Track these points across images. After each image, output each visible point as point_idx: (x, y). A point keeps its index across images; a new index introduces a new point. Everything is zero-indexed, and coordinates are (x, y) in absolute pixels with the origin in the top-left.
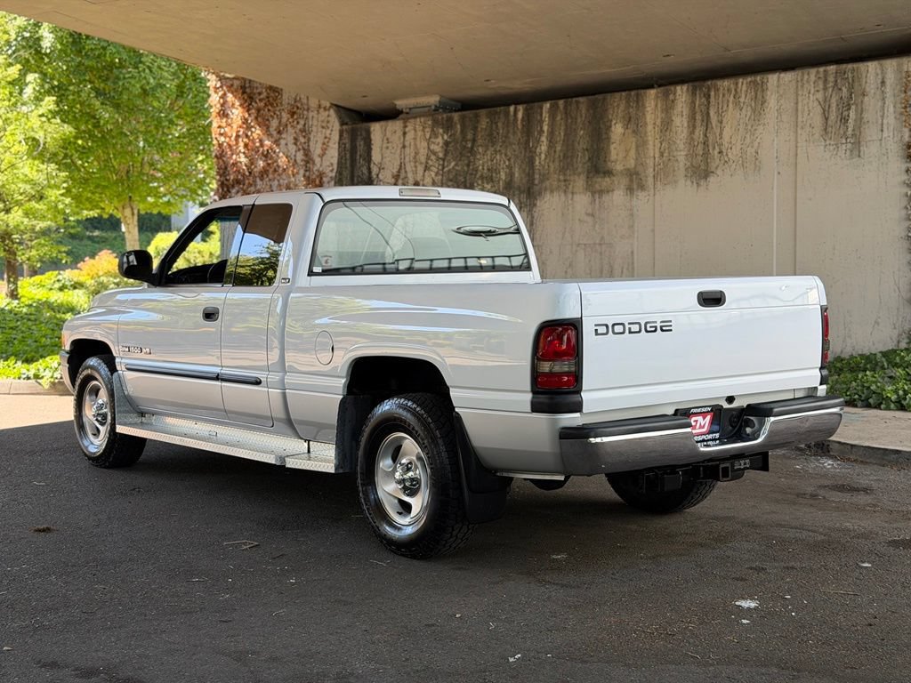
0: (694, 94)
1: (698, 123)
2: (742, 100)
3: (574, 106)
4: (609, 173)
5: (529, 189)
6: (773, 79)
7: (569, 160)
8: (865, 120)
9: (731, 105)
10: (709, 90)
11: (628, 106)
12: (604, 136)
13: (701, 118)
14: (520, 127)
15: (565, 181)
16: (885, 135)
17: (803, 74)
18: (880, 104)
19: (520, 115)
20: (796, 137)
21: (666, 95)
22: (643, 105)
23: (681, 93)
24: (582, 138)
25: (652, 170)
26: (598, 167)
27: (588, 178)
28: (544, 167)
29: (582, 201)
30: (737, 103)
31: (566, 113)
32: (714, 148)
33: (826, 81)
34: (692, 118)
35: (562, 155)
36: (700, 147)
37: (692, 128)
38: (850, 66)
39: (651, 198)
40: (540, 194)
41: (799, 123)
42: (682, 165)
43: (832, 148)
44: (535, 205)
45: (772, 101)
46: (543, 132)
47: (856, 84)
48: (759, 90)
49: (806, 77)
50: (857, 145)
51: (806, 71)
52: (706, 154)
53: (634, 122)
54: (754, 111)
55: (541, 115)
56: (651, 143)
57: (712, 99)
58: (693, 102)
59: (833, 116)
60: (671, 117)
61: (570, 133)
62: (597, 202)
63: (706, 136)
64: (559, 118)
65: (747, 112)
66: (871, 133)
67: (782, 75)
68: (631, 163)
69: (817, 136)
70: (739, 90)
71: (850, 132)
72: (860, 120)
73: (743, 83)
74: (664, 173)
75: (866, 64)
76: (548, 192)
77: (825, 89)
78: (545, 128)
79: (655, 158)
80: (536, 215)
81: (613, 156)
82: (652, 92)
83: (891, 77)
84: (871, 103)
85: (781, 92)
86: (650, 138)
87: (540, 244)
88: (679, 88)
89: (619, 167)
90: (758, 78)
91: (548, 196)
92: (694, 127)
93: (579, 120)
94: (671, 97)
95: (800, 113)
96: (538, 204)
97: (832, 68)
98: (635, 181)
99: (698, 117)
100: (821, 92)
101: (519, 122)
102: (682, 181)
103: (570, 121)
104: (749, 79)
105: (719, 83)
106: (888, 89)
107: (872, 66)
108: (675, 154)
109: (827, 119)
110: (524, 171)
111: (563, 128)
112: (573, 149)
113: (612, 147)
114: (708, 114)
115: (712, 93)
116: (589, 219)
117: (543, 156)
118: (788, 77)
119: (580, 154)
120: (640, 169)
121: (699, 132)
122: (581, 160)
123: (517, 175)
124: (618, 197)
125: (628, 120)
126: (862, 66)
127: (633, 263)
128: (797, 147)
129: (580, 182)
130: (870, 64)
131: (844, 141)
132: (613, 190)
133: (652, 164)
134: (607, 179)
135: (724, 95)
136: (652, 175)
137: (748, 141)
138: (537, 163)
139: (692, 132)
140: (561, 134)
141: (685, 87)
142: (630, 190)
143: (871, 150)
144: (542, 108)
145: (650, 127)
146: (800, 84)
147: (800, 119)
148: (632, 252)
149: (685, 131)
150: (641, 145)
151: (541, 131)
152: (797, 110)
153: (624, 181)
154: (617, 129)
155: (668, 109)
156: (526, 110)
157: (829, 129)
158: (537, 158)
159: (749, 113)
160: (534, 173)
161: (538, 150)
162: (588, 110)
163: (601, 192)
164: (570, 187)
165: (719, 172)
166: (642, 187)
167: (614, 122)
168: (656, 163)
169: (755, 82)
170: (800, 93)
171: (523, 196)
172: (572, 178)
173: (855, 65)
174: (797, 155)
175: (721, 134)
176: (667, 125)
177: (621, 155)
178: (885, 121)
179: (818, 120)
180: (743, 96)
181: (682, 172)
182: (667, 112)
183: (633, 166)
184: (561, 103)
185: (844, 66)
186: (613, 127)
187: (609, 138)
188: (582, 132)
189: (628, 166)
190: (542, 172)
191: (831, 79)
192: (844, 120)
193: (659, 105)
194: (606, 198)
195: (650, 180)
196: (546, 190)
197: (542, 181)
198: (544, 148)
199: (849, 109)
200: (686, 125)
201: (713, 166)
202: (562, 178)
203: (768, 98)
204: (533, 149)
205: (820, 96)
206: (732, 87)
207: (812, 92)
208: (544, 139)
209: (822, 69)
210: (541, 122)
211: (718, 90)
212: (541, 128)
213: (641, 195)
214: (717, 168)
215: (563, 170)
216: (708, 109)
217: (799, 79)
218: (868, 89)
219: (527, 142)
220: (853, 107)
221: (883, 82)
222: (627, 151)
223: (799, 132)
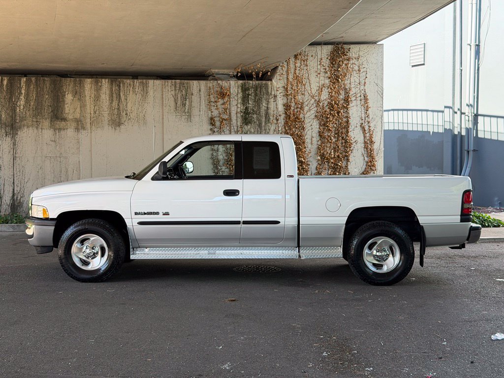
0: (112, 84)
1: (115, 99)
2: (137, 90)
3: (42, 82)
4: (64, 119)
5: (12, 125)
6: (151, 82)
7: (39, 111)
8: (193, 106)
9: (131, 92)
10: (120, 83)
11: (75, 85)
12: (61, 100)
13: (116, 96)
14: (5, 89)
15: (37, 122)
16: (201, 113)
17: (165, 82)
18: (199, 99)
19: (5, 82)
20: (163, 110)
21: (97, 83)
22: (83, 86)
23: (105, 83)
24: (47, 100)
25: (89, 120)
26: (57, 116)
27: (51, 121)
28: (22, 113)
29: (48, 134)
30: (134, 92)
31: (37, 85)
32: (123, 112)
33: (175, 87)
34: (111, 96)
35: (34, 107)
36: (116, 111)
37: (111, 101)
38: (186, 81)
39: (89, 134)
40: (20, 128)
41: (164, 105)
42: (106, 118)
43: (179, 117)
44: (17, 134)
45: (151, 92)
46: (22, 94)
47: (188, 89)
48: (145, 87)
49: (167, 83)
50: (189, 117)
51: (166, 81)
52: (119, 115)
53: (79, 94)
54: (143, 96)
55: (20, 84)
56: (88, 106)
57: (121, 88)
58: (111, 89)
59: (179, 103)
60: (99, 94)
61: (39, 96)
62: (57, 134)
63: (119, 105)
64: (32, 87)
65: (139, 96)
66: (195, 112)
67: (155, 81)
68: (78, 115)
69: (172, 111)
70: (135, 85)
71: (186, 111)
72: (191, 105)
73: (137, 82)
74: (96, 121)
75: (192, 81)
76: (26, 127)
77: (175, 90)
78: (23, 92)
79: (91, 114)
80: (17, 140)
81: (67, 110)
82: (89, 80)
83: (203, 88)
84: (195, 98)
85: (155, 89)
86: (88, 103)
87: (21, 155)
88: (103, 80)
89: (70, 117)
90: (144, 81)
91: (25, 129)
92: (112, 100)
93: (45, 90)
94: (100, 84)
95: (164, 100)
96: (19, 134)
97: (178, 81)
98: (80, 125)
99: (114, 95)
100: (173, 91)
101: (5, 86)
102: (106, 127)
103: (39, 89)
104: (140, 81)
105: (125, 80)
106: (202, 93)
107: (195, 83)
108: (102, 113)
109: (176, 104)
110: (8, 114)
111: (35, 93)
112: (42, 105)
113: (66, 106)
114: (120, 95)
115: (121, 85)
116: (53, 143)
117: (22, 107)
118: (158, 82)
119: (46, 108)
120: (82, 118)
121: (115, 104)
122: (47, 111)
123: (3, 116)
124: (70, 132)
125: (75, 93)
126: (191, 82)
127: (80, 167)
128: (163, 115)
129: (46, 123)
130: (194, 81)
131: (184, 114)
132: (67, 129)
133: (89, 117)
134: (63, 123)
135: (127, 87)
136: (89, 123)
137: (140, 110)
138: (18, 110)
139: (111, 103)
140: (34, 96)
141: (107, 80)
142: (77, 129)
143: (196, 119)
144: (20, 81)
145: (87, 98)
146: (164, 86)
147: (164, 103)
148: (79, 162)
149: (108, 102)
150: (83, 106)
151: (20, 93)
152: (163, 98)
153: (74, 124)
154: (69, 97)
155: (98, 89)
156: (9, 80)
157: (178, 108)
158: (18, 108)
159: (140, 97)
160: (15, 116)
161: (18, 103)
162: (50, 85)
163: (60, 129)
164: (40, 125)
165: (126, 123)
166: (84, 128)
167: (67, 93)
168: (92, 117)
169: (142, 82)
170: (164, 90)
171: (8, 129)
172: (41, 120)
173: (188, 81)
174: (163, 118)
175: (126, 105)
176: (97, 98)
177: (71, 111)
178: (201, 108)
179: (172, 104)
180: (137, 89)
181: (106, 122)
182: (97, 91)
183: (79, 117)
184: (33, 79)
185: (183, 81)
186: (66, 96)
187: (64, 101)
188: (47, 96)
189: (76, 117)
190: (21, 116)
191: (178, 86)
192: (184, 105)
193: (93, 87)
194: (62, 132)
195: (88, 125)
196: (24, 126)
197: (21, 121)
198: (22, 103)
199: (186, 100)
200: (108, 99)
201: (123, 121)
202: (34, 120)
203: (149, 91)
204: (15, 103)
205: (173, 93)
206: (132, 83)
207: (170, 90)
208: (22, 97)
209: (173, 81)
210: (20, 88)
211: (124, 84)
212: (20, 91)
213: (83, 132)
214: (125, 122)
215: (35, 116)
216: (119, 92)
217: (163, 84)
218: (193, 92)
219: (11, 98)
220: (188, 99)
221: (200, 90)
222: (75, 109)
223: (164, 108)
